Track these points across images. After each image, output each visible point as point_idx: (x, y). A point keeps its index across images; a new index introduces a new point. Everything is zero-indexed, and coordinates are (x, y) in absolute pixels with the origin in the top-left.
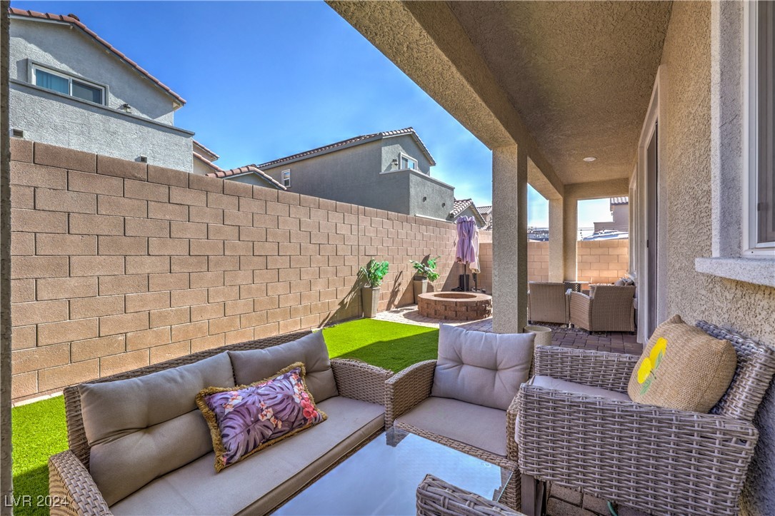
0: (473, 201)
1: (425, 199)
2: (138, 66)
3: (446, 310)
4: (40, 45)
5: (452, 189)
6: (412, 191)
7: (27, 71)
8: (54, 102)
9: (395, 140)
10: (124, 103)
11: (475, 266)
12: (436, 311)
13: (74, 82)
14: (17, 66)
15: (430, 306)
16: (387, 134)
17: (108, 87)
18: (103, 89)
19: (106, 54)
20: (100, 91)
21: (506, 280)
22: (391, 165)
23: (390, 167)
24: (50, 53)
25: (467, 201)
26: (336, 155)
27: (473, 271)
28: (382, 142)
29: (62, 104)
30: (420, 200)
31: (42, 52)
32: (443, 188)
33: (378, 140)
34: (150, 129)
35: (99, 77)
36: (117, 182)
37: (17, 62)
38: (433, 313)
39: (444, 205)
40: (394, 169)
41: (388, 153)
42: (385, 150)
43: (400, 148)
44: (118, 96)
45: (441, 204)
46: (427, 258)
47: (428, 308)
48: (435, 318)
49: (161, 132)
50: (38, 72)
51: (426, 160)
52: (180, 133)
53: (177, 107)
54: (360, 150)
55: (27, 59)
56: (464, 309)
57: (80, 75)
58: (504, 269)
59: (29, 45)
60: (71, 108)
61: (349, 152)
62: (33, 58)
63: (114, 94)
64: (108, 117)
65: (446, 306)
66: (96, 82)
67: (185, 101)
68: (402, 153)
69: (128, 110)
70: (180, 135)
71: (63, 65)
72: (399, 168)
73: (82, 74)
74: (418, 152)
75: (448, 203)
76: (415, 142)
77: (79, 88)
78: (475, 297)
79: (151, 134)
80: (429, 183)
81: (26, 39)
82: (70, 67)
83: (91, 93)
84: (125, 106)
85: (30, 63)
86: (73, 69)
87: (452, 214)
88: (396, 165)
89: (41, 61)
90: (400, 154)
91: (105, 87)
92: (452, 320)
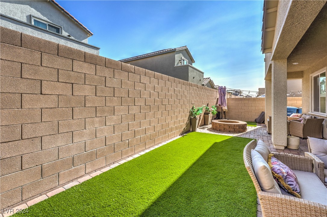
0: (210, 78)
1: (194, 78)
2: (75, 18)
3: (229, 128)
4: (36, 8)
5: (203, 73)
6: (190, 74)
7: (30, 20)
8: (47, 34)
9: (180, 51)
10: (68, 34)
11: (225, 108)
12: (224, 128)
13: (49, 25)
14: (27, 18)
15: (221, 126)
16: (178, 49)
17: (62, 27)
18: (60, 28)
19: (61, 12)
20: (59, 29)
21: (281, 116)
22: (178, 62)
23: (178, 63)
24: (40, 12)
25: (208, 78)
26: (152, 58)
27: (224, 110)
28: (175, 52)
29: (49, 35)
30: (192, 78)
31: (36, 12)
32: (200, 73)
33: (174, 51)
34: (83, 46)
35: (59, 23)
36: (126, 74)
37: (27, 16)
38: (223, 129)
39: (200, 80)
40: (180, 65)
41: (177, 57)
42: (176, 56)
43: (182, 55)
44: (66, 31)
45: (199, 80)
46: (208, 104)
47: (220, 127)
48: (224, 132)
49: (87, 48)
50: (34, 20)
51: (191, 60)
52: (94, 48)
53: (89, 36)
54: (164, 56)
55: (31, 15)
56: (238, 128)
57: (51, 22)
58: (280, 111)
59: (31, 9)
60: (53, 37)
61: (159, 57)
62: (33, 14)
63: (64, 30)
64: (67, 41)
65: (229, 126)
66: (58, 25)
67: (93, 34)
68: (182, 57)
69: (71, 37)
70: (94, 49)
71: (45, 17)
72: (181, 64)
73: (52, 22)
74: (188, 57)
75: (202, 79)
76: (187, 52)
77: (50, 27)
78: (239, 122)
79: (83, 49)
80: (195, 71)
81: (30, 6)
82: (48, 18)
83: (55, 30)
84: (69, 36)
85: (32, 17)
86: (49, 19)
87: (203, 84)
88: (181, 62)
89: (36, 16)
90: (182, 58)
91: (61, 27)
92: (232, 132)
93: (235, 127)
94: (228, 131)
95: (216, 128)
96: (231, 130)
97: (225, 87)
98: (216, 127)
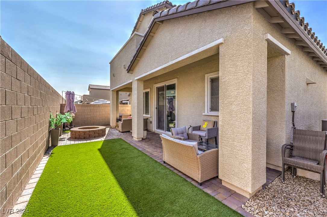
78: (99, 127)
92: (97, 137)
93: (99, 132)
94: (94, 137)
95: (79, 137)
96: (96, 135)
97: (73, 92)
98: (79, 135)
